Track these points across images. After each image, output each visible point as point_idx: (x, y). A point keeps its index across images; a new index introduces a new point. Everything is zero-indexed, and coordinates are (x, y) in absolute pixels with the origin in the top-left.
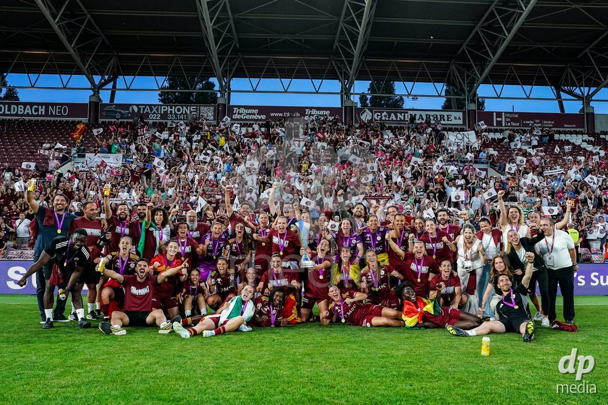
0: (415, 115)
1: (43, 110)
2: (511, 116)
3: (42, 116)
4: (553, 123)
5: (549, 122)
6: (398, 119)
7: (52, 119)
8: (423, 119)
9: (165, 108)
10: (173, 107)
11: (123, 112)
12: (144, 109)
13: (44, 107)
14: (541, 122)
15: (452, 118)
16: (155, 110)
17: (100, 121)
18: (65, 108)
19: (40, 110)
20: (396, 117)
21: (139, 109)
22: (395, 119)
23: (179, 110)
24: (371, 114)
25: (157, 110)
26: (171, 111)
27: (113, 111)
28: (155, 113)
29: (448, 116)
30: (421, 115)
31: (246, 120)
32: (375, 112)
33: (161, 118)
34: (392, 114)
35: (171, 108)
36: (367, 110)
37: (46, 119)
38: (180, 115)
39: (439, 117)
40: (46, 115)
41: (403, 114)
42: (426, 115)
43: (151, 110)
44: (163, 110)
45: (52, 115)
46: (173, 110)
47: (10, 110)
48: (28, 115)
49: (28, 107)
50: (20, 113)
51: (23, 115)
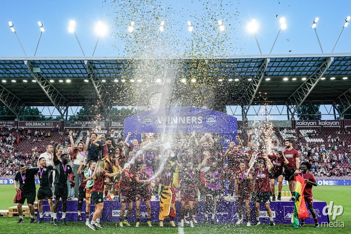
1: (44, 124)
3: (44, 126)
7: (48, 127)
9: (87, 123)
10: (90, 122)
11: (72, 124)
12: (80, 123)
17: (65, 128)
18: (52, 123)
19: (43, 124)
21: (78, 123)
25: (85, 123)
26: (89, 124)
27: (69, 124)
31: (116, 126)
33: (86, 126)
37: (45, 127)
38: (93, 125)
40: (45, 126)
43: (83, 123)
45: (47, 126)
47: (32, 124)
48: (39, 126)
49: (39, 123)
50: (36, 125)
51: (37, 126)
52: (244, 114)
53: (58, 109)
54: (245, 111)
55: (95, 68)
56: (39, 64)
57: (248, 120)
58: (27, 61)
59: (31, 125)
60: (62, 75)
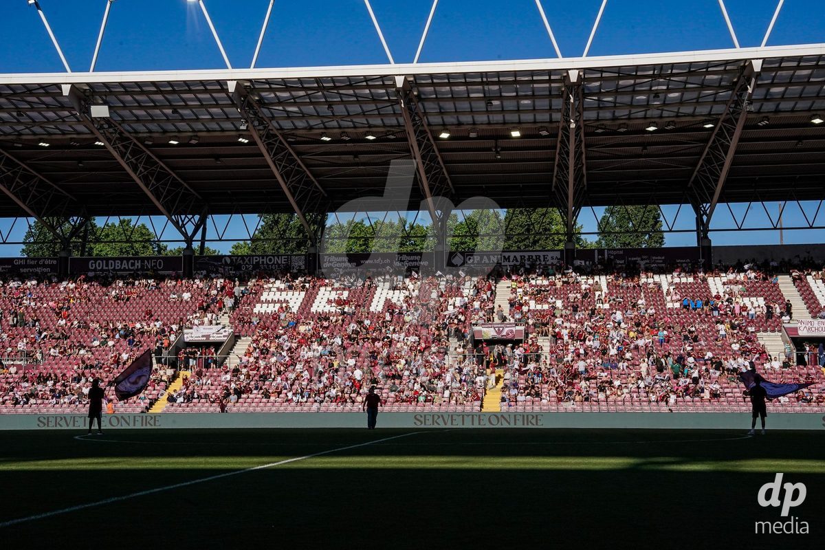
0: (509, 256)
1: (139, 264)
2: (615, 253)
3: (138, 270)
4: (663, 258)
5: (659, 258)
6: (491, 262)
8: (517, 261)
9: (256, 259)
10: (265, 257)
11: (216, 264)
12: (236, 260)
13: (140, 261)
14: (649, 259)
15: (549, 258)
16: (247, 260)
17: (195, 273)
18: (160, 262)
19: (136, 264)
20: (489, 259)
21: (232, 260)
22: (487, 262)
23: (270, 260)
24: (462, 258)
25: (249, 260)
26: (263, 262)
27: (206, 264)
28: (247, 264)
29: (544, 256)
30: (515, 257)
32: (467, 255)
33: (253, 269)
34: (485, 257)
35: (263, 258)
36: (459, 254)
38: (272, 265)
39: (534, 258)
40: (143, 269)
41: (496, 256)
42: (521, 256)
43: (244, 260)
44: (254, 261)
45: (148, 269)
46: (265, 260)
47: (107, 265)
48: (125, 270)
49: (125, 262)
50: (117, 268)
51: (120, 270)
52: (702, 228)
53: (176, 224)
54: (705, 218)
55: (262, 102)
56: (106, 94)
57: (712, 245)
58: (70, 85)
59: (105, 268)
60: (175, 126)
